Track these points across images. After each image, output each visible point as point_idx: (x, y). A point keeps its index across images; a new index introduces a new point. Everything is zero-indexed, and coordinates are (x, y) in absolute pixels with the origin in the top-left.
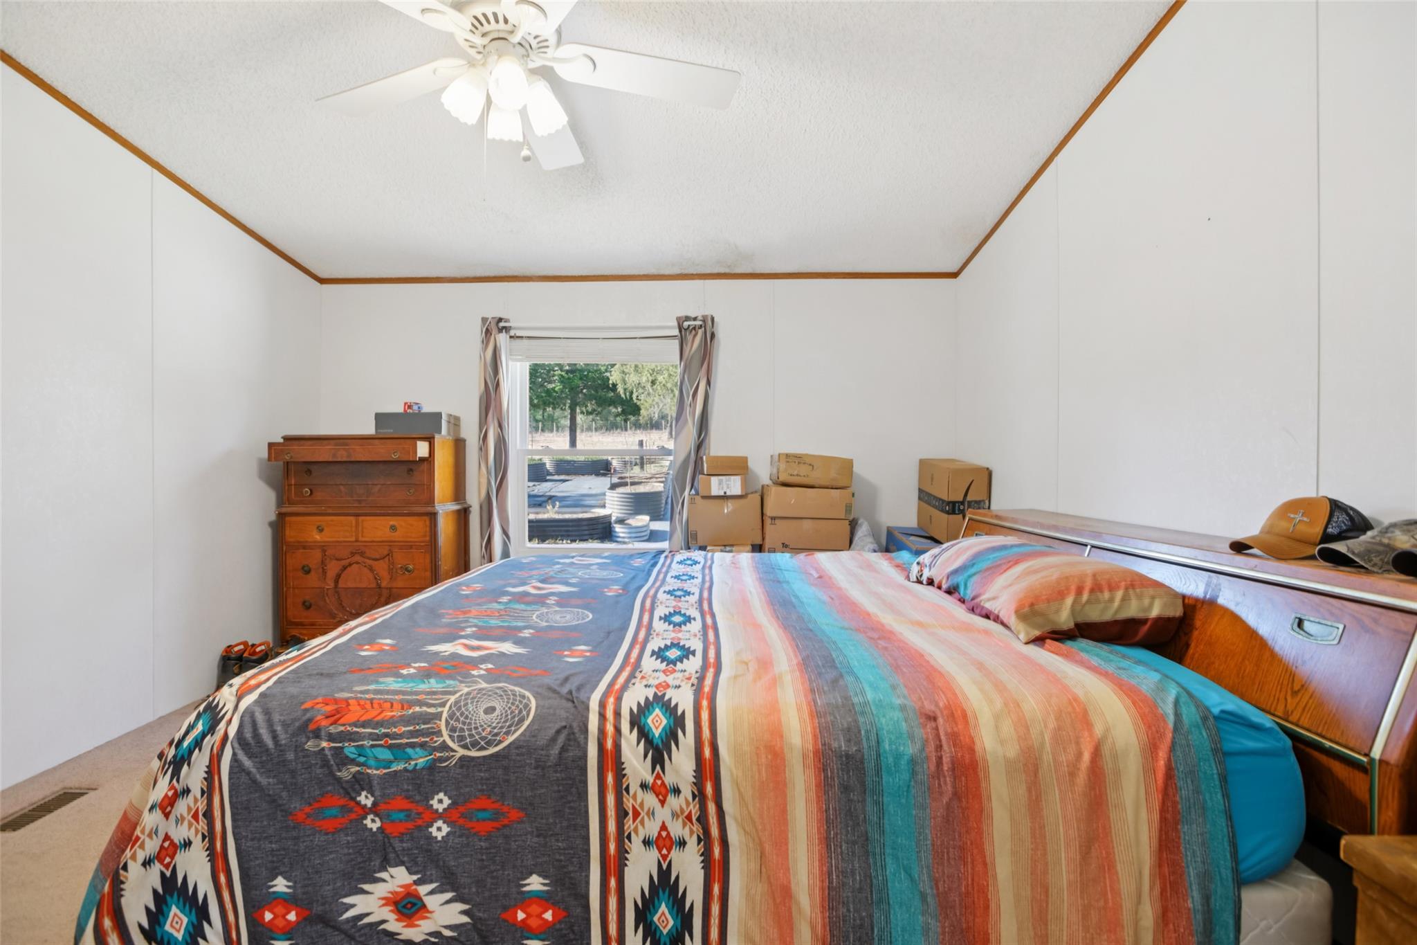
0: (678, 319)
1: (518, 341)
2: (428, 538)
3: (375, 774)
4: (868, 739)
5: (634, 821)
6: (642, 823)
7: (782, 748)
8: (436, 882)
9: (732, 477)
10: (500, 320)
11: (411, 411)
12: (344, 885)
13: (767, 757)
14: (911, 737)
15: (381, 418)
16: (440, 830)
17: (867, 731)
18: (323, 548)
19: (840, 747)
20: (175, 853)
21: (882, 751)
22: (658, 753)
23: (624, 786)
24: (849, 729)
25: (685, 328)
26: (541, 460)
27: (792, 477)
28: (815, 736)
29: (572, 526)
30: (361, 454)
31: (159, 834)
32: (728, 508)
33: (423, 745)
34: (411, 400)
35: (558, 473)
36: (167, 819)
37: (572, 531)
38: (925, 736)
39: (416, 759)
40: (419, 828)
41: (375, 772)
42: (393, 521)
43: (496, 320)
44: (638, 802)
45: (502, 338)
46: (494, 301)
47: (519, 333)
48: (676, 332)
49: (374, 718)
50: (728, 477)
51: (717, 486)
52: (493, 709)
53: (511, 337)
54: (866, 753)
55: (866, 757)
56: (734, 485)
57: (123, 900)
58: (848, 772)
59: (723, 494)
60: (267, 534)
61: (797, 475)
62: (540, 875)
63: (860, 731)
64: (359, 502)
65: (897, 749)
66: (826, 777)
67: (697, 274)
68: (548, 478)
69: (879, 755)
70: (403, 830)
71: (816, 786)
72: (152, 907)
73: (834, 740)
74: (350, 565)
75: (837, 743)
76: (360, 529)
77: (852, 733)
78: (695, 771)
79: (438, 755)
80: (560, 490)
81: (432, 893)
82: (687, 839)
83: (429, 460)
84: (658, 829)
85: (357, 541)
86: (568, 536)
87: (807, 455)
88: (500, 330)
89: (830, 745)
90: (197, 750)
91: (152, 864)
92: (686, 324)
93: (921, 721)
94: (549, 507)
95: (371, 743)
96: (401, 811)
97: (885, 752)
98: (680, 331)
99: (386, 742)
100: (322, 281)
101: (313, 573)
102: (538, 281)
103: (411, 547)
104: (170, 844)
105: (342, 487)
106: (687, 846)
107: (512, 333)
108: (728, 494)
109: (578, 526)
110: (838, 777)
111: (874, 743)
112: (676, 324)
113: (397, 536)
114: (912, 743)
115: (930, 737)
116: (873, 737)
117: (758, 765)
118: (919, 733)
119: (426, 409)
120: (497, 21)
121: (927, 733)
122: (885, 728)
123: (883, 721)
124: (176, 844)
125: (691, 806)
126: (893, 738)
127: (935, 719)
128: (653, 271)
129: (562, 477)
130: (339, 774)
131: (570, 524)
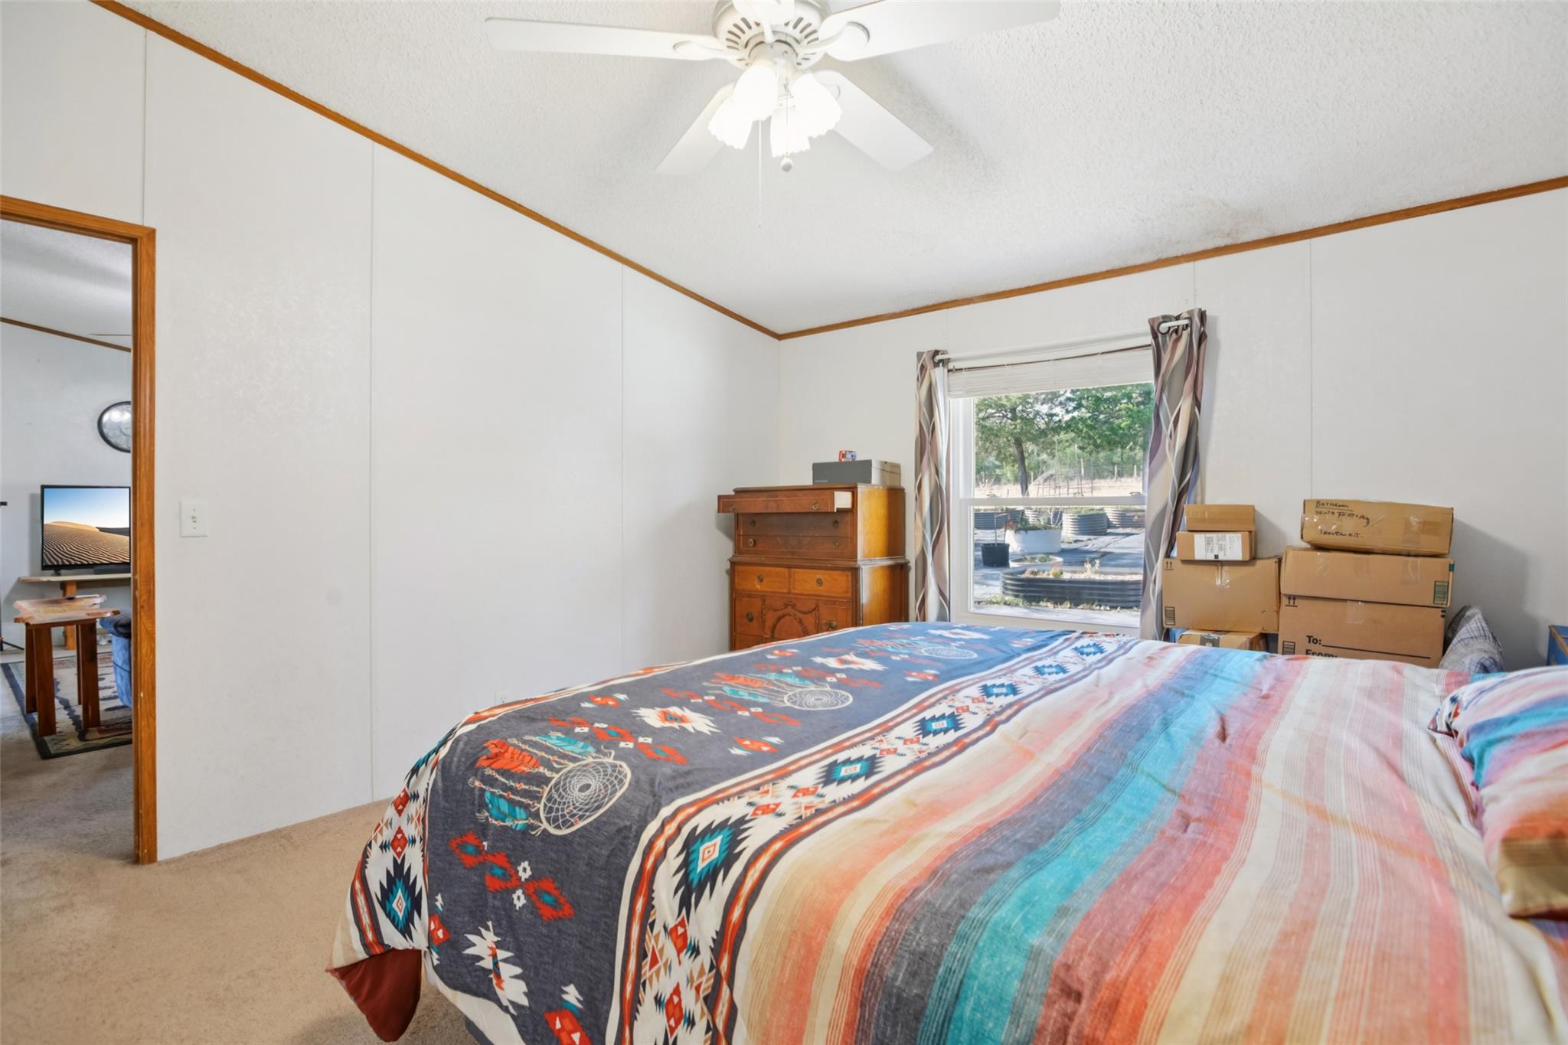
0: (1152, 321)
1: (958, 374)
2: (849, 595)
3: (493, 824)
4: (943, 984)
5: (650, 968)
6: (658, 972)
7: (820, 945)
8: (512, 951)
9: (1228, 535)
10: (937, 353)
11: (846, 460)
12: (469, 921)
13: (799, 951)
14: (1016, 1013)
15: (819, 469)
16: (519, 900)
17: (949, 971)
18: (763, 597)
19: (895, 978)
20: (405, 846)
21: (956, 1015)
22: (690, 892)
23: (650, 920)
24: (923, 956)
25: (1161, 334)
26: (1102, 509)
27: (1327, 536)
28: (869, 945)
29: (1113, 590)
30: (788, 505)
31: (393, 826)
32: (1222, 579)
33: (526, 807)
34: (844, 449)
35: (1123, 526)
36: (400, 815)
37: (1113, 596)
38: (1040, 1021)
39: (518, 820)
40: (507, 889)
41: (494, 822)
42: (819, 575)
43: (931, 353)
44: (660, 946)
45: (939, 374)
46: (928, 332)
47: (958, 365)
48: (1149, 340)
49: (512, 769)
50: (1220, 535)
51: (1202, 547)
52: (588, 786)
53: (949, 371)
54: (930, 1007)
55: (928, 1012)
56: (1233, 547)
57: (366, 870)
58: (895, 1025)
59: (1213, 558)
60: (726, 579)
61: (1337, 533)
62: (577, 988)
63: (938, 965)
64: (793, 553)
65: (982, 1023)
66: (862, 1016)
67: (1183, 256)
68: (1109, 531)
69: (948, 1018)
70: (498, 888)
71: (847, 1024)
72: (385, 884)
73: (893, 964)
74: (783, 616)
75: (893, 971)
76: (792, 580)
77: (924, 964)
78: (717, 933)
79: (532, 821)
80: (1120, 545)
81: (506, 960)
82: (697, 1019)
83: (852, 511)
84: (671, 991)
85: (789, 593)
86: (1109, 601)
87: (1357, 502)
88: (936, 365)
89: (882, 969)
90: (424, 765)
91: (387, 849)
92: (1164, 327)
93: (1050, 991)
94: (1088, 566)
95: (501, 793)
96: (501, 868)
97: (961, 1018)
98: (1155, 337)
99: (508, 795)
100: (780, 337)
101: (755, 621)
102: (979, 302)
103: (834, 603)
104: (401, 837)
105: (778, 538)
106: (695, 1028)
107: (951, 366)
108: (1221, 558)
109: (1121, 590)
110: (877, 1026)
111: (949, 995)
112: (1148, 329)
113: (822, 590)
114: (1011, 1023)
115: (1050, 1029)
116: (953, 985)
117: (785, 957)
118: (1035, 1010)
119: (859, 458)
120: (750, 27)
121: (1047, 1018)
122: (981, 976)
123: (985, 963)
124: (406, 839)
125: (704, 979)
126: (984, 1000)
127: (1078, 997)
128: (1117, 264)
129: (1128, 530)
130: (477, 814)
131: (1110, 587)
